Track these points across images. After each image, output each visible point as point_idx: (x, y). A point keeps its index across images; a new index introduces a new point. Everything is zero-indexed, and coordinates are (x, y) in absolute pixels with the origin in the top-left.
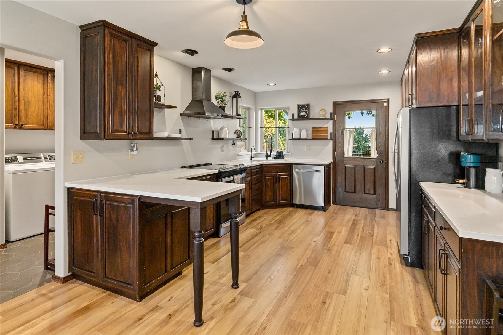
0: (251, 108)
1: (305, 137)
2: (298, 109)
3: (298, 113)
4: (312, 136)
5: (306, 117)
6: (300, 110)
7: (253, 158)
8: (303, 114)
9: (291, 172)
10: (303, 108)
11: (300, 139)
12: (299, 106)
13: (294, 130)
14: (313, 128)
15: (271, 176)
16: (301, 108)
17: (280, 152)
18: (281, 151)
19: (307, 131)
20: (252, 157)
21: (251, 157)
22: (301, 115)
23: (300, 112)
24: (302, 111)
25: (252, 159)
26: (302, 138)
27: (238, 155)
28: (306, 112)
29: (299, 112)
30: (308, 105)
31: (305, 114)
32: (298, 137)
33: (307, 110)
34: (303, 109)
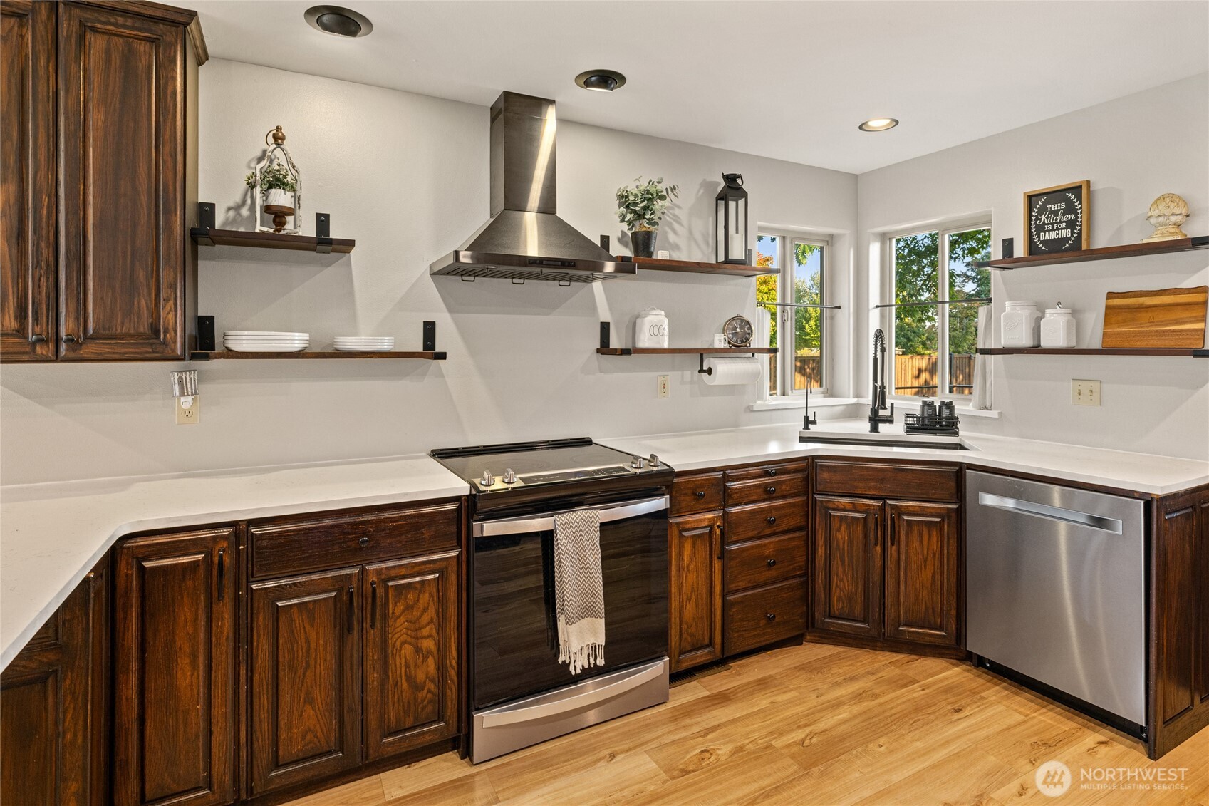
0: (839, 236)
1: (1061, 343)
2: (1030, 215)
3: (1030, 233)
4: (1105, 335)
5: (1071, 248)
6: (1037, 219)
7: (814, 422)
8: (1053, 235)
9: (961, 501)
10: (1054, 207)
11: (1036, 350)
12: (1031, 199)
13: (1008, 309)
14: (1111, 296)
15: (855, 508)
16: (1043, 210)
17: (937, 404)
18: (943, 402)
19: (1075, 313)
20: (811, 418)
21: (807, 418)
22: (1042, 242)
23: (1037, 227)
24: (1052, 219)
25: (810, 426)
26: (1045, 343)
27: (750, 409)
28: (1071, 225)
29: (1033, 227)
30: (1080, 187)
31: (1065, 233)
32: (1025, 341)
33: (1076, 214)
34: (1055, 213)
